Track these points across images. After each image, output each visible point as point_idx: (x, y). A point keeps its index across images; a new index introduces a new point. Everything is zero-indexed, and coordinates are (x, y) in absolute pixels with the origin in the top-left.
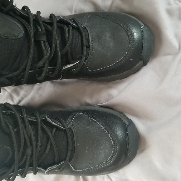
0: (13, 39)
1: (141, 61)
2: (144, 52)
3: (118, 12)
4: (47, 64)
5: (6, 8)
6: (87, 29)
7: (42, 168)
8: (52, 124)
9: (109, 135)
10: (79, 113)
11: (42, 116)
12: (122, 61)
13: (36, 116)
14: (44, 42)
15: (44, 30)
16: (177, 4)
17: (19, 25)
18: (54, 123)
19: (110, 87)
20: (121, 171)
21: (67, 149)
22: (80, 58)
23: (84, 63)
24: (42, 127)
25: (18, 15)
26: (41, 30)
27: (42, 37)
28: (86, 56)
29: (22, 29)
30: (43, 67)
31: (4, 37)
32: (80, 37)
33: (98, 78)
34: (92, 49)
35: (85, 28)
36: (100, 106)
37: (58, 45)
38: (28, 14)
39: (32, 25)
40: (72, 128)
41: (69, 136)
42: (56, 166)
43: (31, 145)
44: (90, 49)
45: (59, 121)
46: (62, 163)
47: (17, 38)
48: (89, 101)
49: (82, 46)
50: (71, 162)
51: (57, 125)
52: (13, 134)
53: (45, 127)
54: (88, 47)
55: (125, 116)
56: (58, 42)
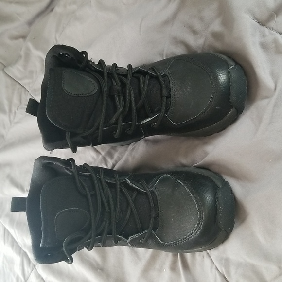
0: (85, 97)
1: (233, 108)
2: (233, 97)
3: (211, 52)
4: (120, 120)
5: (81, 64)
6: (168, 77)
7: (123, 237)
8: (131, 186)
9: (194, 198)
10: (165, 175)
11: (123, 178)
12: (208, 111)
13: (115, 178)
14: (119, 96)
15: (119, 83)
16: (272, 35)
17: (93, 81)
18: (133, 185)
19: (206, 143)
20: (221, 247)
21: (150, 216)
22: (159, 111)
23: (164, 116)
24: (121, 190)
25: (93, 71)
26: (116, 83)
27: (117, 91)
28: (166, 108)
29: (96, 85)
30: (116, 123)
31: (75, 96)
32: (159, 87)
33: (189, 133)
34: (174, 99)
35: (165, 76)
36: (195, 167)
37: (133, 98)
38: (102, 68)
39: (106, 80)
40: (155, 191)
41: (151, 200)
42: (139, 235)
43: (110, 209)
44: (172, 99)
45: (141, 184)
46: (145, 232)
47: (90, 95)
48: (184, 161)
49: (162, 97)
50: (157, 232)
51: (137, 187)
52: (89, 196)
53: (124, 190)
54: (169, 97)
55: (221, 177)
56: (132, 94)
